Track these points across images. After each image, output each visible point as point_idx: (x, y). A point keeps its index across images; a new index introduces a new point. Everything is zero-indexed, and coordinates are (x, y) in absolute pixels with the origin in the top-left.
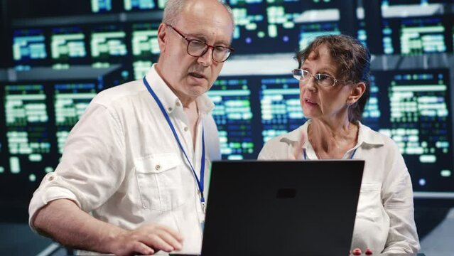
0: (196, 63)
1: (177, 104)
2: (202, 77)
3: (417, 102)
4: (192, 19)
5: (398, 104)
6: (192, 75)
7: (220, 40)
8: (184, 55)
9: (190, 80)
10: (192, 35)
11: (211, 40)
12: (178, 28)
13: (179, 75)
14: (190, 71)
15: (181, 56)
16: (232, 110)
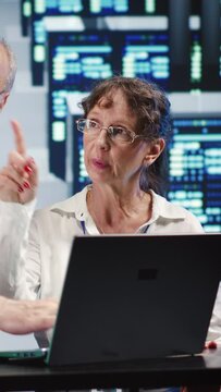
3: (204, 156)
5: (180, 159)
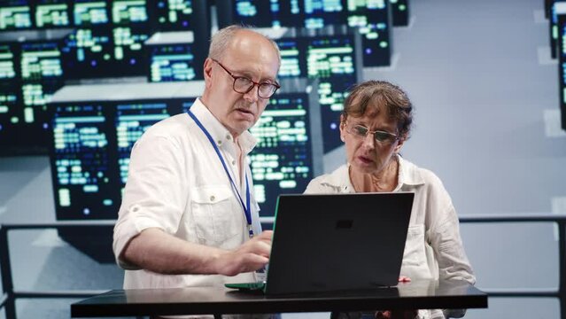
0: (241, 98)
2: (247, 112)
4: (239, 55)
6: (239, 110)
7: (266, 76)
9: (237, 115)
10: (238, 72)
11: (257, 77)
12: (224, 65)
13: (226, 110)
14: (236, 107)
15: (227, 92)
16: (87, 137)
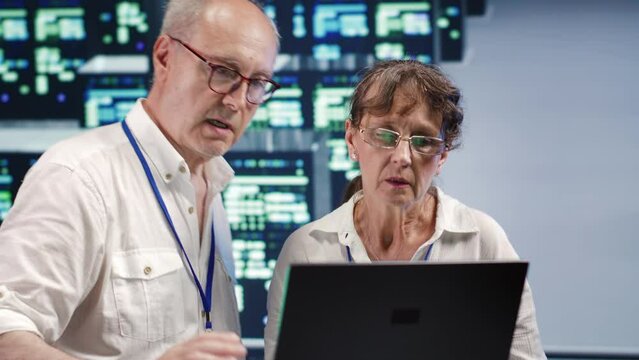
1: (182, 169)
5: (236, 203)
8: (203, 90)
